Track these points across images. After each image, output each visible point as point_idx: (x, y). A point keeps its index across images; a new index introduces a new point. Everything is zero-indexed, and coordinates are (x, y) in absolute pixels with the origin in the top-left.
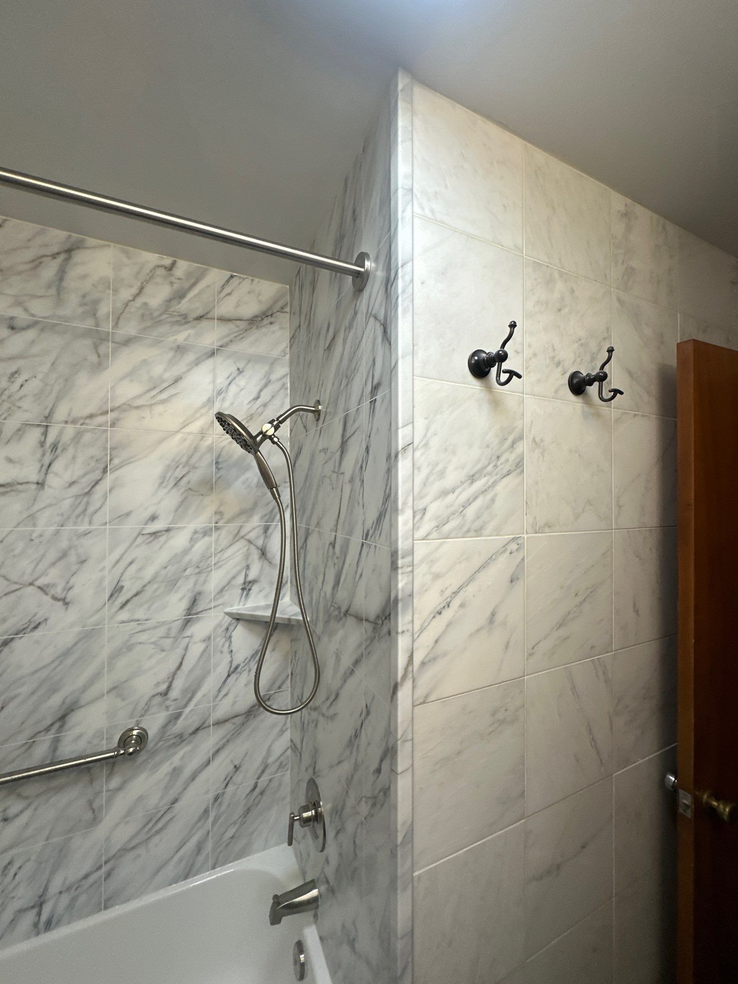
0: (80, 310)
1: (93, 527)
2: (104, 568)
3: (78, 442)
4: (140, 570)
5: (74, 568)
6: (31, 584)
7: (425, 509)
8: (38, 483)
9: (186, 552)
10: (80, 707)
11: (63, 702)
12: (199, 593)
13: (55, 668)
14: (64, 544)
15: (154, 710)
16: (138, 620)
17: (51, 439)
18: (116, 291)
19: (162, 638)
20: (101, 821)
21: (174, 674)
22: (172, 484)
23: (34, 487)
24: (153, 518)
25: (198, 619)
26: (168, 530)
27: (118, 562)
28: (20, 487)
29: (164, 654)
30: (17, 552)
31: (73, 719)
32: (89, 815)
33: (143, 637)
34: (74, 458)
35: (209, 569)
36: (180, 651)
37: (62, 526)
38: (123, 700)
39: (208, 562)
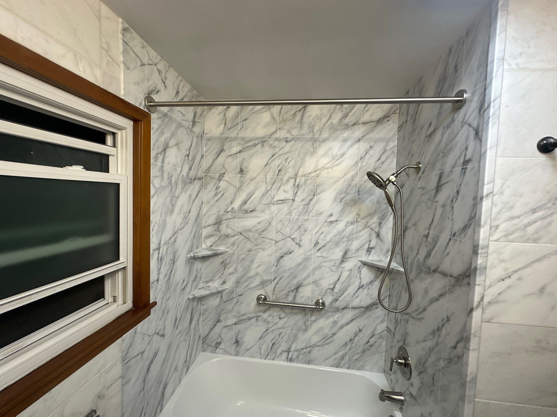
0: (308, 130)
1: (309, 218)
2: (312, 234)
3: (306, 184)
4: (325, 236)
5: (303, 233)
6: (289, 237)
7: (498, 226)
8: (292, 200)
9: (343, 231)
10: (303, 286)
11: (298, 283)
12: (348, 250)
13: (296, 269)
14: (300, 223)
15: (328, 294)
16: (324, 257)
17: (297, 183)
18: (321, 120)
19: (332, 266)
20: (308, 331)
21: (336, 282)
22: (339, 201)
23: (291, 201)
24: (331, 215)
25: (347, 261)
26: (336, 221)
27: (317, 232)
28: (287, 201)
29: (333, 273)
30: (286, 224)
31: (300, 290)
32: (304, 327)
33: (325, 264)
34: (304, 190)
35: (353, 239)
36: (339, 273)
37: (299, 216)
38: (317, 287)
39: (353, 236)
